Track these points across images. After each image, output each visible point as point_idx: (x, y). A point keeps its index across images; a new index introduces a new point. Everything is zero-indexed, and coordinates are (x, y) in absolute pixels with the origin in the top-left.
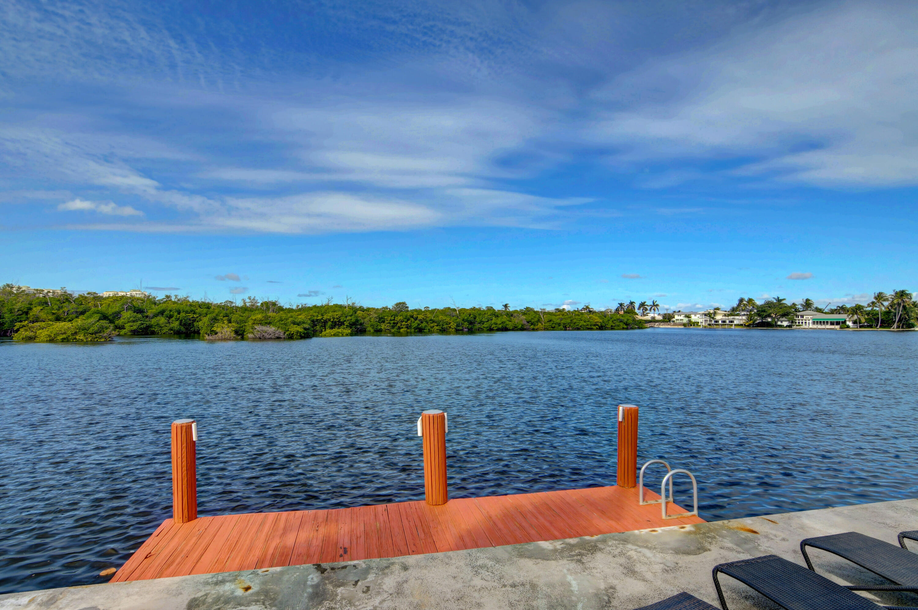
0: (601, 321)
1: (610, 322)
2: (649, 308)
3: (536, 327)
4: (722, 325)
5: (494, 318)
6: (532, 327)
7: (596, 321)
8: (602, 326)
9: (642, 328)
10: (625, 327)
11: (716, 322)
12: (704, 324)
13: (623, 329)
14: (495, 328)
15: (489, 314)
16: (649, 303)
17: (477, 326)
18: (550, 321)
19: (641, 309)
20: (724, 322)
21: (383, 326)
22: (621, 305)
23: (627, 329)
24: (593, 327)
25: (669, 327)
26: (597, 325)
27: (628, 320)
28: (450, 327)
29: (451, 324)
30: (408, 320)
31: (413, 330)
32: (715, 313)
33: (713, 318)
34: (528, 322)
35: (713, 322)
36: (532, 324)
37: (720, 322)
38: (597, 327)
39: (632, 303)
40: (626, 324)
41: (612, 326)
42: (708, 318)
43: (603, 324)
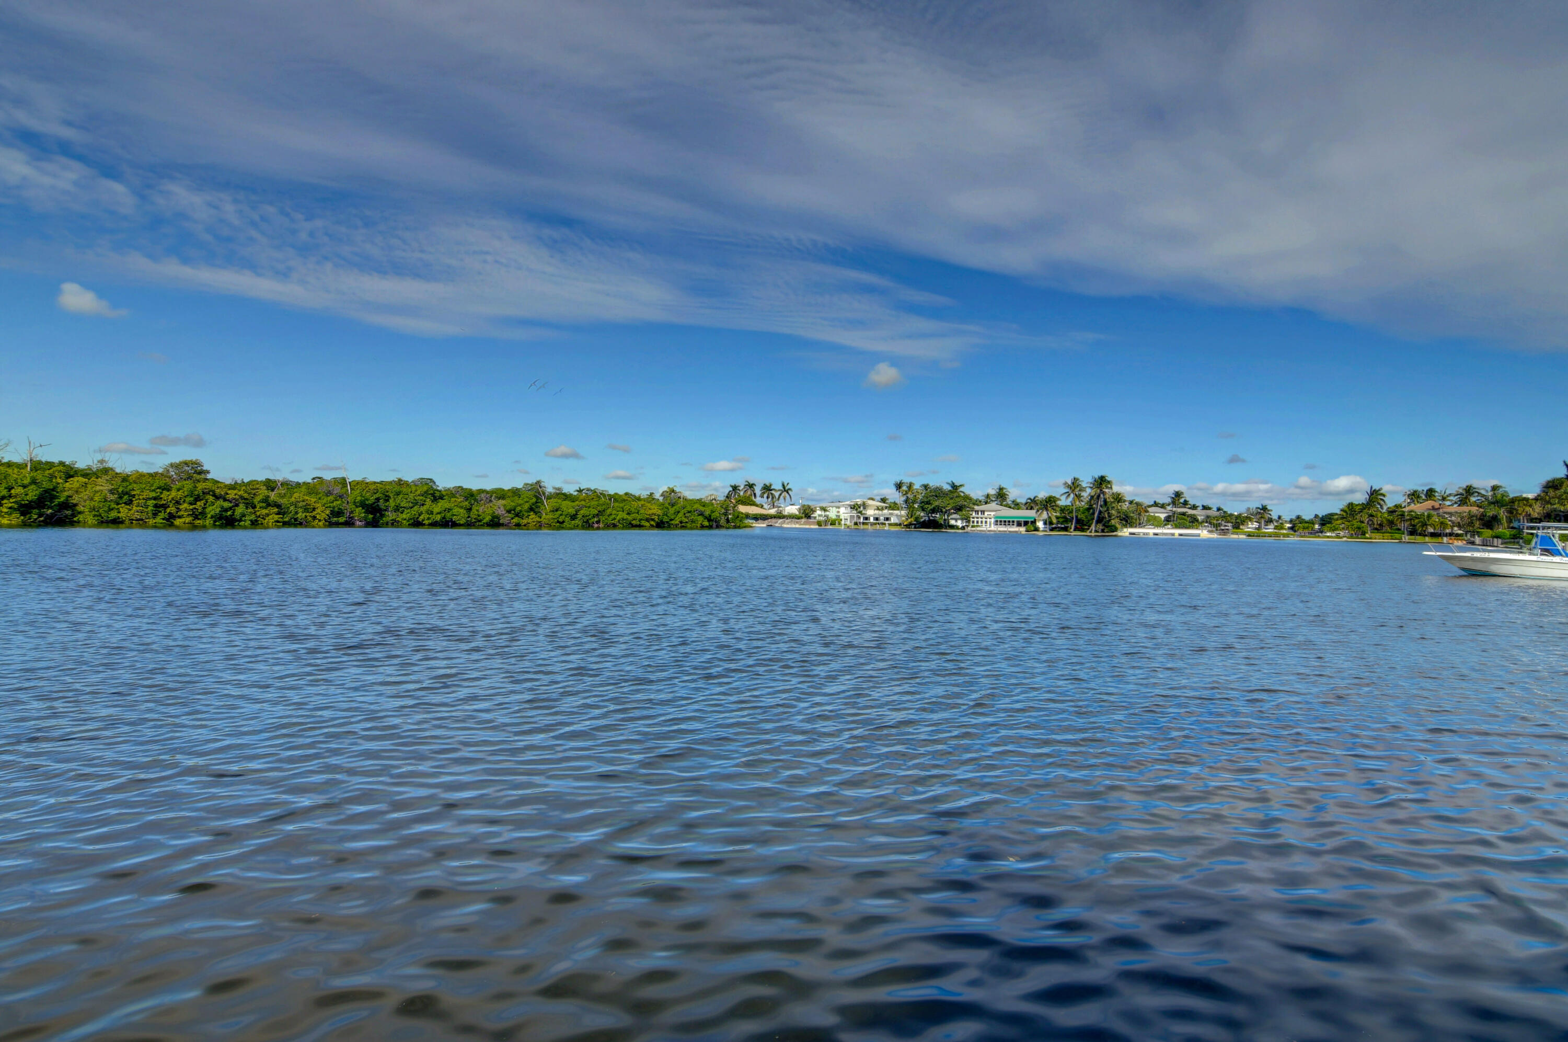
0: (660, 512)
1: (680, 515)
2: (777, 494)
3: (525, 521)
4: (872, 524)
6: (516, 520)
7: (650, 512)
8: (662, 522)
9: (739, 527)
10: (706, 523)
11: (866, 519)
12: (848, 523)
13: (702, 527)
14: (426, 522)
15: (422, 492)
17: (390, 515)
18: (557, 510)
19: (765, 495)
20: (877, 519)
21: (124, 512)
23: (710, 527)
24: (643, 523)
26: (653, 520)
27: (713, 512)
29: (318, 511)
30: (198, 499)
31: (209, 522)
32: (864, 506)
33: (860, 512)
34: (509, 512)
35: (862, 520)
36: (517, 515)
37: (872, 520)
38: (652, 523)
40: (709, 520)
41: (681, 522)
42: (854, 513)
43: (666, 519)
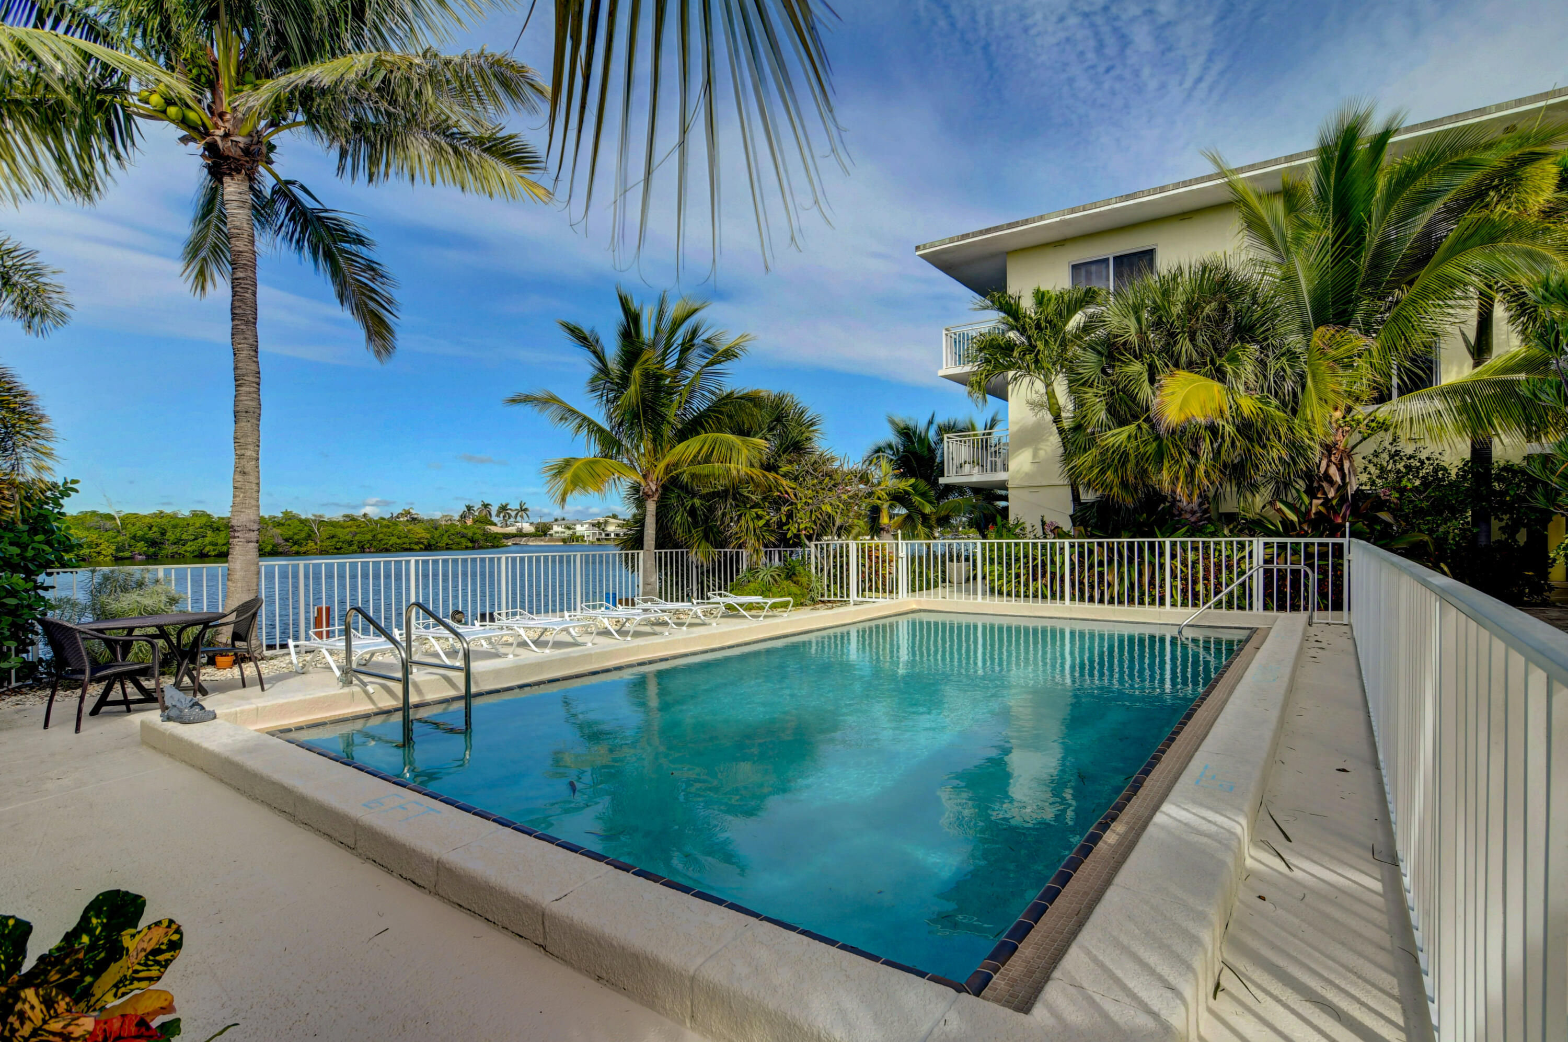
0: (428, 536)
1: (445, 538)
2: (513, 514)
3: (303, 549)
4: (614, 540)
5: (209, 533)
6: (295, 548)
7: (419, 536)
8: (430, 545)
9: (497, 547)
10: (470, 545)
11: (608, 535)
12: (591, 538)
13: (467, 548)
14: (213, 553)
15: (198, 525)
16: (514, 505)
17: (169, 549)
18: (333, 537)
19: (502, 515)
20: (617, 535)
22: (469, 508)
23: (473, 548)
24: (413, 546)
25: (543, 543)
26: (422, 543)
27: (475, 534)
28: (99, 553)
29: (102, 547)
32: (606, 523)
33: (603, 530)
34: (287, 540)
35: (603, 536)
36: (295, 544)
37: (613, 536)
38: (421, 546)
39: (486, 506)
40: (472, 541)
41: (447, 544)
42: (596, 530)
43: (433, 542)
